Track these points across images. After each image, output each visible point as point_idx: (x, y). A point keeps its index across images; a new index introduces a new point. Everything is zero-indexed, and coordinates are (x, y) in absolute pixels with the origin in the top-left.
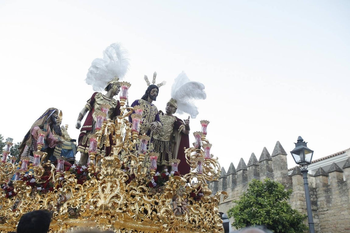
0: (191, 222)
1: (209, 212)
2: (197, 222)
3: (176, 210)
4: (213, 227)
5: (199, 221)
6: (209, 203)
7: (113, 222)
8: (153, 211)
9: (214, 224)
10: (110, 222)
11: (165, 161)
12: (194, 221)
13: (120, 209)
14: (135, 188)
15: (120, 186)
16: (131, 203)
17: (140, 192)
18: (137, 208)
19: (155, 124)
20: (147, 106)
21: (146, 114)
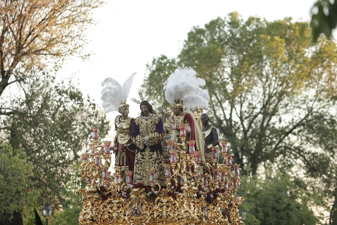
12: (169, 215)
13: (91, 220)
14: (114, 201)
15: (93, 205)
16: (109, 212)
17: (117, 203)
18: (115, 215)
19: (147, 138)
20: (142, 122)
21: (142, 129)
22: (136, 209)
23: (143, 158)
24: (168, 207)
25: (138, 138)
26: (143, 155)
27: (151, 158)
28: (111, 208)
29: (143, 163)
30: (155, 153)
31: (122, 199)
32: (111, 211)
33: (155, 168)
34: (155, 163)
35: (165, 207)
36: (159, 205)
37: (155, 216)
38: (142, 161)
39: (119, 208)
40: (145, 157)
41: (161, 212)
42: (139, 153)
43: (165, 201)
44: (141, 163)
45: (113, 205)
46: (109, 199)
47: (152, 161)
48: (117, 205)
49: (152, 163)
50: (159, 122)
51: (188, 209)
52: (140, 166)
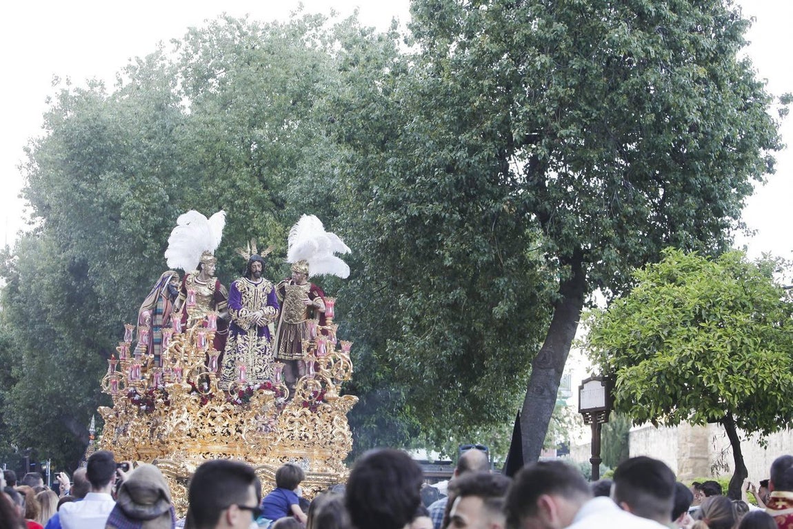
0: (303, 438)
1: (329, 425)
2: (311, 437)
3: (259, 429)
4: (331, 442)
5: (313, 437)
6: (329, 412)
7: (182, 447)
8: (237, 431)
9: (332, 439)
10: (179, 448)
11: (297, 354)
12: (305, 436)
13: (188, 435)
14: (216, 408)
15: (188, 411)
16: (210, 425)
17: (222, 412)
18: (218, 429)
19: (259, 314)
20: (248, 288)
21: (248, 300)
22: (266, 422)
23: (244, 344)
24: (301, 423)
25: (244, 312)
26: (245, 340)
27: (258, 345)
28: (213, 418)
29: (246, 352)
30: (264, 337)
31: (229, 406)
32: (212, 424)
33: (264, 361)
34: (265, 353)
35: (297, 424)
36: (287, 421)
37: (285, 437)
38: (243, 349)
39: (224, 418)
40: (247, 343)
41: (292, 430)
42: (239, 336)
43: (297, 413)
44: (243, 353)
45: (216, 414)
46: (209, 403)
47: (259, 351)
48: (224, 413)
49: (260, 354)
50: (272, 292)
51: (341, 429)
52: (242, 357)
